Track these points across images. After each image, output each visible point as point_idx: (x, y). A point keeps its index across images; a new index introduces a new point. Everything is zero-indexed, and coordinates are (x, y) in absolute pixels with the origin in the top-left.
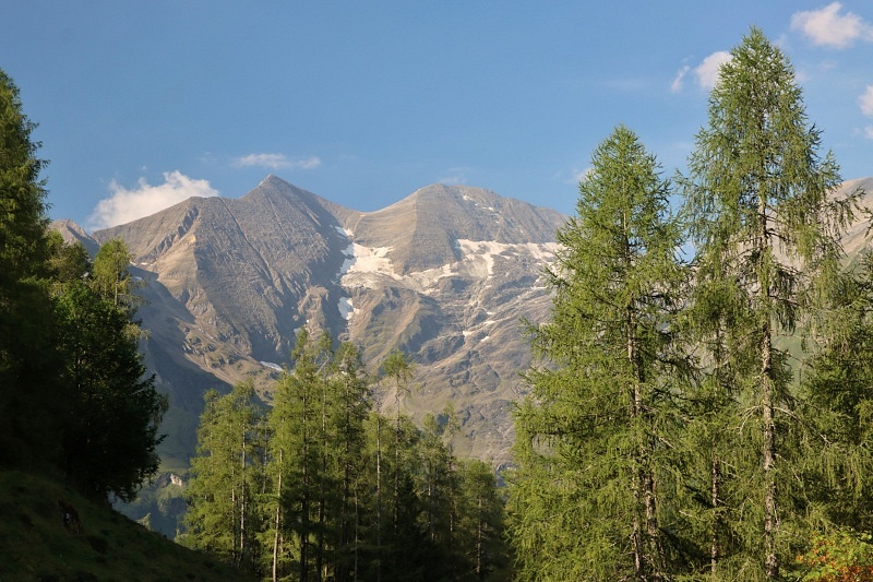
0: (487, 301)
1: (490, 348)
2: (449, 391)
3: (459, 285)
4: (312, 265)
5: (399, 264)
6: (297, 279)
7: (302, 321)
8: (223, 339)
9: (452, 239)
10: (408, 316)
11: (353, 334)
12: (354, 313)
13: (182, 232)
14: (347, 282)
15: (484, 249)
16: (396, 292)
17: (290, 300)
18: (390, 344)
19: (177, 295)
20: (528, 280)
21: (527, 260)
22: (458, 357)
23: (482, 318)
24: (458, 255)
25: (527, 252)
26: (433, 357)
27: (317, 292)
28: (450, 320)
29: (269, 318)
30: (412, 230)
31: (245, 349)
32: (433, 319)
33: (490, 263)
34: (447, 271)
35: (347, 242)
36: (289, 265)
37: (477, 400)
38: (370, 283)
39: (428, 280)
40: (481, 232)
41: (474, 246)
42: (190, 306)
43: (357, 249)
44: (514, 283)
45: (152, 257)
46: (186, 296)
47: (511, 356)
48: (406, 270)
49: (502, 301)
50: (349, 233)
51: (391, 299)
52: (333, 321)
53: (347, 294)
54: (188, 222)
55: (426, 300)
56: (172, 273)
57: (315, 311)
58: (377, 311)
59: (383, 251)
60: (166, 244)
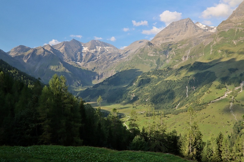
0: (99, 54)
1: (100, 59)
2: (95, 64)
3: (96, 52)
4: (78, 49)
5: (89, 49)
6: (77, 51)
7: (77, 56)
8: (68, 58)
9: (95, 46)
10: (90, 55)
11: (84, 58)
12: (84, 55)
13: (63, 46)
14: (83, 51)
15: (99, 47)
16: (89, 53)
17: (76, 54)
18: (88, 59)
19: (62, 53)
20: (104, 51)
21: (104, 49)
22: (96, 60)
23: (99, 56)
24: (96, 48)
25: (104, 48)
26: (93, 60)
27: (79, 53)
28: (95, 56)
29: (74, 56)
30: (90, 45)
31: (71, 60)
32: (93, 56)
33: (100, 49)
34: (95, 50)
35: (82, 47)
36: (75, 50)
37: (99, 65)
38: (85, 52)
39: (92, 51)
40: (99, 45)
41: (98, 47)
42: (64, 54)
43: (84, 47)
44: (103, 52)
45: (59, 49)
46: (63, 53)
47: (103, 60)
48: (90, 50)
49: (101, 54)
50: (83, 46)
51: (88, 53)
52: (81, 56)
53: (83, 53)
54: (63, 44)
55: (92, 53)
56: (62, 51)
57: (79, 55)
58: (86, 55)
59: (87, 48)
60: (61, 47)
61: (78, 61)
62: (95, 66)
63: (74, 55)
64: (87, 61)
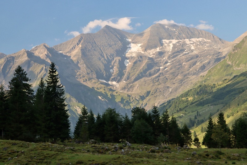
0: (169, 58)
1: (167, 71)
2: (152, 85)
3: (161, 54)
4: (117, 51)
5: (144, 48)
6: (112, 55)
7: (112, 68)
8: (88, 74)
9: (160, 40)
10: (144, 64)
11: (127, 70)
12: (128, 64)
13: (78, 44)
14: (128, 55)
15: (170, 42)
16: (141, 57)
17: (109, 62)
18: (138, 73)
19: (75, 62)
20: (183, 50)
21: (184, 44)
22: (157, 74)
23: (166, 63)
24: (162, 44)
25: (184, 42)
26: (150, 75)
27: (117, 59)
28: (157, 64)
29: (102, 67)
30: (148, 38)
31: (94, 76)
32: (151, 64)
33: (171, 45)
34: (158, 50)
35: (129, 43)
36: (110, 51)
37: (160, 86)
38: (134, 55)
39: (152, 53)
40: (170, 37)
41: (167, 41)
42: (79, 65)
43: (132, 45)
44: (178, 52)
45: (70, 52)
46: (78, 62)
47: (172, 73)
48: (145, 50)
49: (173, 57)
50: (130, 40)
51: (139, 59)
52: (122, 66)
53: (127, 58)
54: (80, 41)
55: (150, 59)
56: (74, 56)
57: (117, 64)
58: (135, 63)
59: (140, 45)
60: (74, 48)
61: (114, 80)
62: (149, 90)
63: (105, 65)
64: (133, 78)
